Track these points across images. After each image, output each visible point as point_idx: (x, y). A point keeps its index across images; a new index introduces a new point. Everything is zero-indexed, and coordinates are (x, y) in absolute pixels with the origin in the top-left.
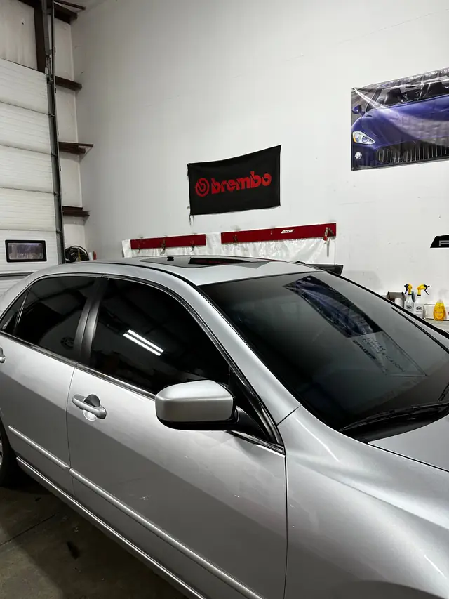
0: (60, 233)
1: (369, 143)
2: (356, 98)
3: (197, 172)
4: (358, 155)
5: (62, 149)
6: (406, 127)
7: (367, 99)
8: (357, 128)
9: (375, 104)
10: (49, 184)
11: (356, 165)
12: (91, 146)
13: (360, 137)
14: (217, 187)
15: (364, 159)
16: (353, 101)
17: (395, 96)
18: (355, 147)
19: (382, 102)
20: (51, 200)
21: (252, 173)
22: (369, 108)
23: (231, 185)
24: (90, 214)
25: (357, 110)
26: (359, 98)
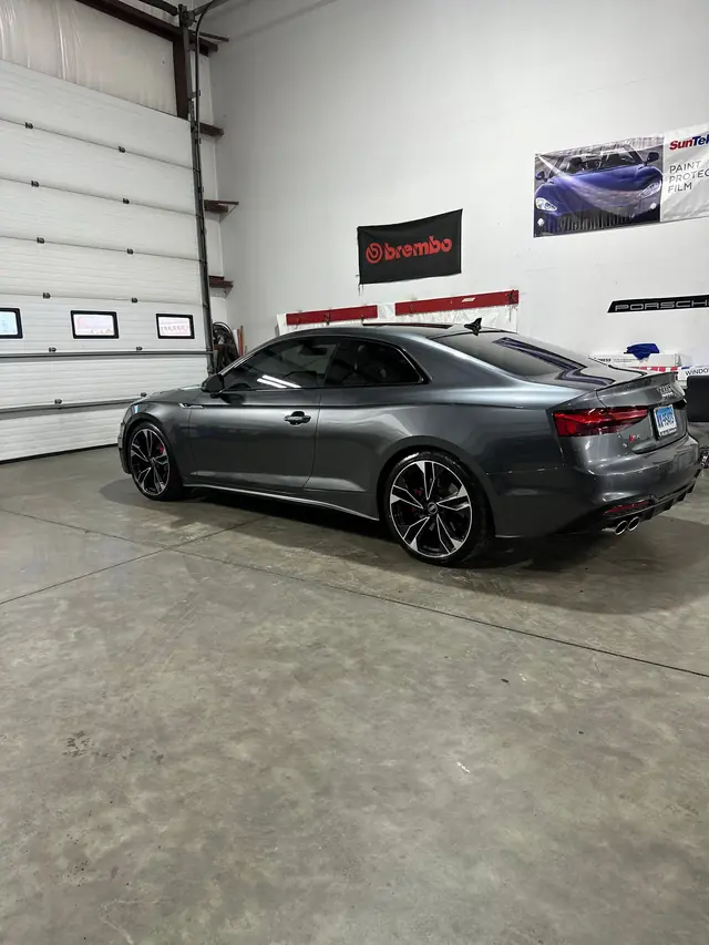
0: (207, 308)
1: (552, 209)
2: (539, 165)
3: (369, 236)
4: (541, 222)
5: (209, 209)
6: (586, 195)
7: (550, 166)
8: (540, 194)
9: (557, 171)
10: (193, 249)
11: (538, 232)
12: (236, 203)
13: (542, 203)
14: (391, 254)
15: (547, 225)
16: (536, 167)
17: (577, 165)
18: (538, 213)
19: (564, 170)
20: (196, 269)
21: (431, 238)
22: (552, 175)
23: (408, 251)
24: (234, 284)
25: (540, 176)
26: (542, 164)
